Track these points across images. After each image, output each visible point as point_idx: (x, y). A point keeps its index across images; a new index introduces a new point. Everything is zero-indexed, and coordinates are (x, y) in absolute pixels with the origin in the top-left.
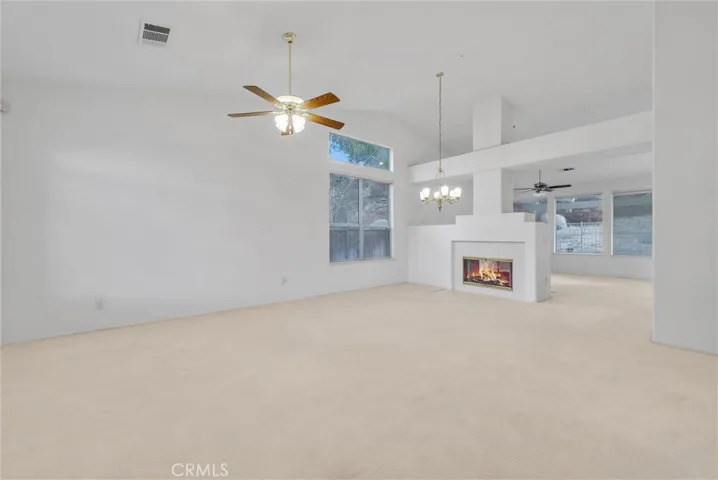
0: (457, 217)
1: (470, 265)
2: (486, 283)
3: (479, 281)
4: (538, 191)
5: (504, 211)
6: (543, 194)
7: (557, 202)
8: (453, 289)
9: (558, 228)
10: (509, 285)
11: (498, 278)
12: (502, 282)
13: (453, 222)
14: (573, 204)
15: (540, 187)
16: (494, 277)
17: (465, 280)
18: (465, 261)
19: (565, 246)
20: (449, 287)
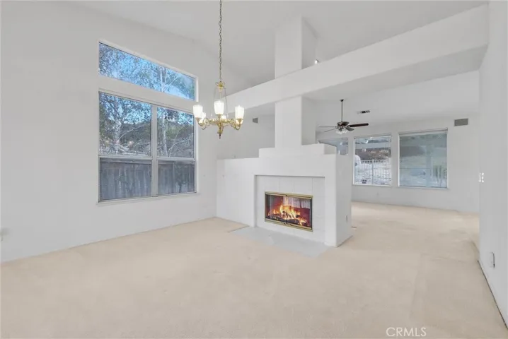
0: (260, 150)
1: (273, 201)
2: (286, 221)
3: (279, 219)
4: (341, 130)
5: (305, 142)
6: (345, 131)
7: (356, 143)
8: (256, 226)
9: (356, 164)
10: (308, 225)
11: (297, 216)
12: (302, 221)
13: (256, 155)
14: (366, 145)
15: (343, 125)
16: (293, 214)
17: (267, 217)
18: (267, 197)
19: (360, 178)
20: (252, 224)
